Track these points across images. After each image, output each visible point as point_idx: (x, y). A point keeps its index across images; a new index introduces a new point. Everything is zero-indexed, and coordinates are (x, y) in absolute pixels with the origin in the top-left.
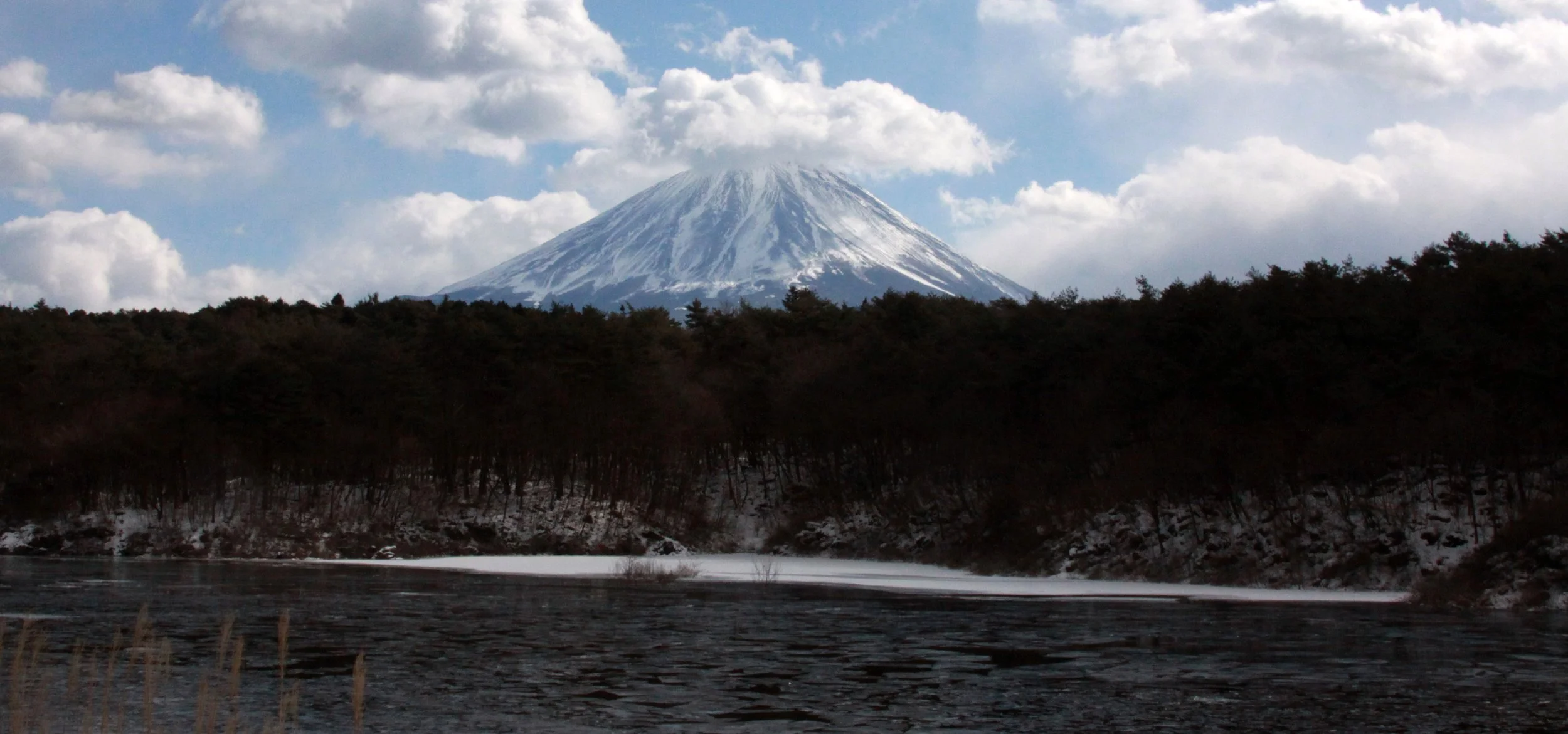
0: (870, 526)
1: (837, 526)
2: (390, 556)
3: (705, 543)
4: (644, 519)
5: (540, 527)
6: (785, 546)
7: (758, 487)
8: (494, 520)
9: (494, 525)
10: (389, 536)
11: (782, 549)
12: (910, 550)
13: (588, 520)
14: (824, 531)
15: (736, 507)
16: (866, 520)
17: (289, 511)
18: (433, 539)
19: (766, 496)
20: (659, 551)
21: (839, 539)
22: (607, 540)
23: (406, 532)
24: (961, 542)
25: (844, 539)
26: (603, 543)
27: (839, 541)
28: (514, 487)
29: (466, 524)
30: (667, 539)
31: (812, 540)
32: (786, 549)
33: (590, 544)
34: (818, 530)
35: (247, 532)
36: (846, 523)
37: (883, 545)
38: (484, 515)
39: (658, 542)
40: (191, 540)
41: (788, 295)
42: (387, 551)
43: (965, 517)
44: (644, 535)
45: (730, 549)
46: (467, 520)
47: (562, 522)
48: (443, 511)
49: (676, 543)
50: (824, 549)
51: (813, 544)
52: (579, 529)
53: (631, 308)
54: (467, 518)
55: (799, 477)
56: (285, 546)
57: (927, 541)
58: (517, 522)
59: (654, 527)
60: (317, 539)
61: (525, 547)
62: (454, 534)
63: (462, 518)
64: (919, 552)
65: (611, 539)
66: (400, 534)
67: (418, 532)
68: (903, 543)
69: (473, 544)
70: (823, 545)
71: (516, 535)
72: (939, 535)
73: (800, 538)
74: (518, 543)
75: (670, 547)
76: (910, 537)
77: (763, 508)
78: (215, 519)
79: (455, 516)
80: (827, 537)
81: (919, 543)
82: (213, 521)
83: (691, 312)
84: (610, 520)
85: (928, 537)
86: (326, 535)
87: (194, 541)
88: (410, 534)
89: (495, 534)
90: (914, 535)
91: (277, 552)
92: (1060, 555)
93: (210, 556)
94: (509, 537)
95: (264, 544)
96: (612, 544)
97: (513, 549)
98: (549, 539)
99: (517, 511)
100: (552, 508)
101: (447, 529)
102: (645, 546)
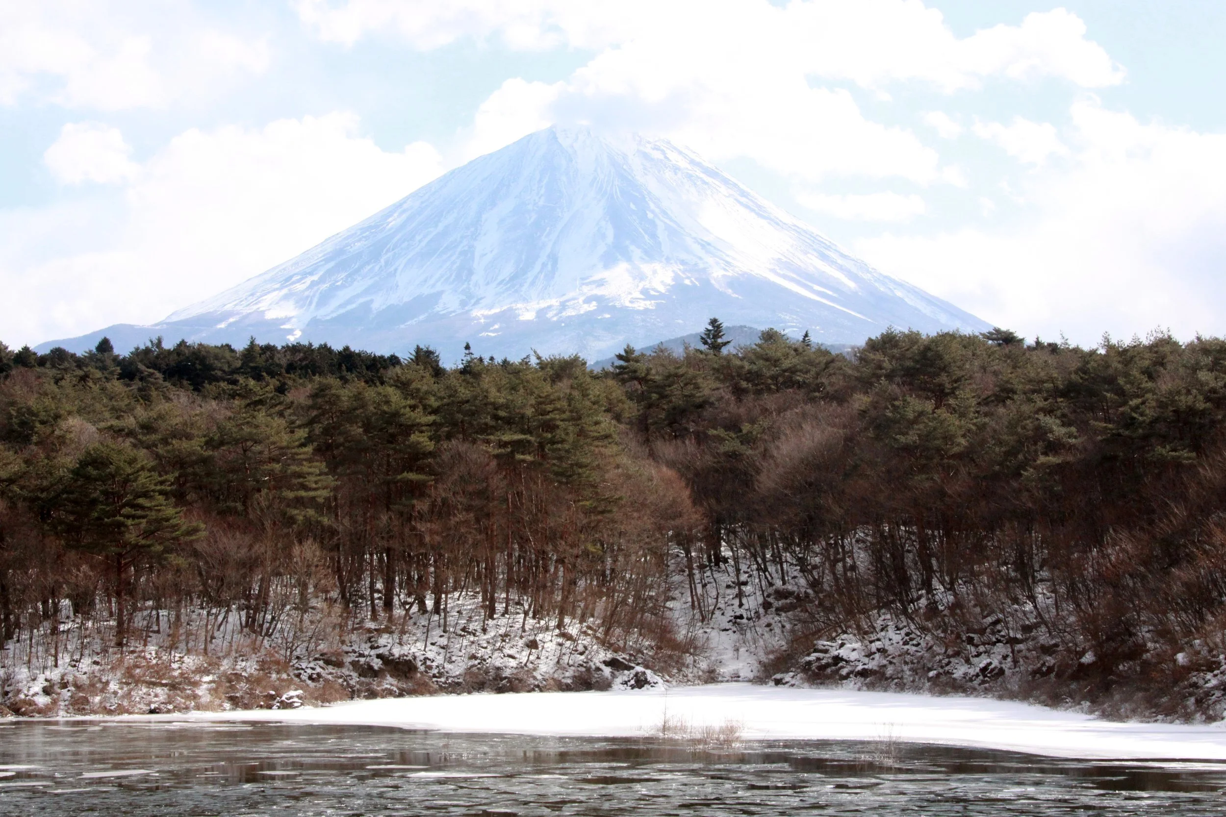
0: (906, 647)
1: (857, 645)
2: (296, 705)
3: (680, 670)
4: (605, 643)
5: (473, 657)
6: (791, 674)
7: (729, 591)
8: (413, 650)
9: (415, 658)
10: (284, 676)
11: (787, 677)
12: (971, 680)
13: (532, 645)
14: (843, 653)
15: (703, 621)
16: (897, 637)
17: (152, 649)
18: (341, 677)
19: (741, 605)
20: (629, 684)
21: (864, 664)
22: (560, 671)
23: (302, 669)
24: (1044, 669)
25: (872, 665)
26: (556, 676)
27: (866, 667)
28: (429, 603)
29: (379, 656)
30: (639, 669)
31: (828, 665)
32: (793, 677)
33: (539, 677)
34: (836, 653)
35: (104, 679)
36: (871, 642)
37: (932, 674)
38: (400, 644)
39: (626, 672)
40: (31, 692)
41: (708, 330)
42: (291, 697)
43: (1043, 637)
44: (606, 663)
45: (711, 677)
46: (380, 651)
47: (500, 649)
48: (347, 639)
49: (649, 673)
50: (846, 677)
51: (829, 670)
52: (523, 657)
53: (539, 358)
54: (378, 647)
55: (783, 579)
56: (156, 696)
57: (995, 668)
58: (442, 651)
59: (616, 651)
60: (196, 684)
61: (458, 684)
62: (367, 671)
63: (372, 648)
64: (983, 682)
65: (564, 669)
66: (296, 672)
67: (318, 670)
68: (960, 670)
69: (390, 682)
70: (844, 672)
71: (444, 668)
72: (1009, 659)
73: (809, 663)
74: (447, 678)
75: (642, 678)
76: (968, 661)
77: (738, 620)
78: (60, 662)
79: (363, 646)
80: (847, 661)
81: (984, 670)
82: (56, 666)
83: (622, 363)
84: (561, 645)
85: (995, 663)
86: (207, 679)
87: (36, 694)
88: (309, 671)
89: (416, 668)
90: (972, 660)
91: (149, 704)
92: (1218, 694)
93: (62, 716)
94: (435, 671)
95: (128, 695)
96: (568, 676)
97: (440, 686)
98: (487, 672)
99: (441, 636)
100: (484, 631)
101: (355, 664)
102: (610, 677)
